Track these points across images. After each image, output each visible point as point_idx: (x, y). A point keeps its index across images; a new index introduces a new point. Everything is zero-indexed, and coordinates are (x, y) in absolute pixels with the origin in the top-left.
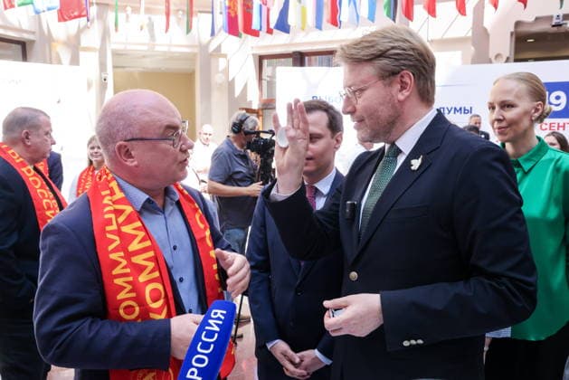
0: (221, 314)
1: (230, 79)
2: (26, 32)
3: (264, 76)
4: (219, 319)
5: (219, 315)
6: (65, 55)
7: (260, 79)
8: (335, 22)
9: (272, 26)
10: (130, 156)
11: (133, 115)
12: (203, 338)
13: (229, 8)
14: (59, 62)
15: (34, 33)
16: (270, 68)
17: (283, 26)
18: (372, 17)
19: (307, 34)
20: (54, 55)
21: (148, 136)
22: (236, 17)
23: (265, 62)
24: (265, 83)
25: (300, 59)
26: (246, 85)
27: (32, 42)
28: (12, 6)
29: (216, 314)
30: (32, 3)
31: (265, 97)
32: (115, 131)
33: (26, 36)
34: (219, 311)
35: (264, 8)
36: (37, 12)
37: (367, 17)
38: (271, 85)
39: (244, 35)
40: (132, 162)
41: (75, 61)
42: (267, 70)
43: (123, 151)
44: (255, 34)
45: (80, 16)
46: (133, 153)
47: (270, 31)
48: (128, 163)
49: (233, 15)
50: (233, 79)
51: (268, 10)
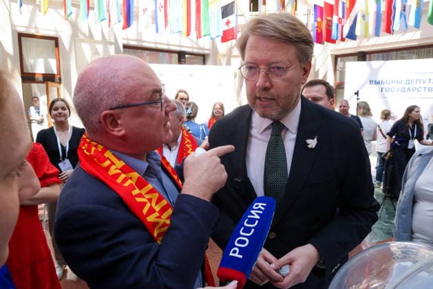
0: (262, 206)
1: (316, 70)
2: (207, 50)
3: (338, 68)
4: (259, 209)
5: (260, 207)
6: (224, 61)
7: (335, 70)
8: (389, 30)
9: (344, 36)
10: (116, 125)
11: (116, 80)
12: (246, 224)
13: (317, 27)
14: (221, 64)
15: (209, 50)
16: (342, 63)
17: (352, 36)
18: (417, 25)
19: (369, 39)
20: (218, 60)
21: (135, 102)
22: (321, 32)
23: (339, 59)
24: (338, 73)
25: (362, 56)
26: (326, 74)
27: (208, 54)
28: (200, 37)
29: (257, 206)
30: (209, 35)
31: (338, 81)
32: (98, 99)
33: (206, 52)
34: (260, 204)
35: (340, 26)
36: (212, 39)
37: (413, 25)
38: (342, 73)
39: (326, 43)
40: (120, 131)
41: (229, 63)
42: (340, 64)
43: (109, 121)
44: (333, 42)
45: (232, 39)
46: (119, 122)
47: (343, 40)
48: (115, 133)
49: (319, 31)
50: (318, 71)
51: (343, 27)
